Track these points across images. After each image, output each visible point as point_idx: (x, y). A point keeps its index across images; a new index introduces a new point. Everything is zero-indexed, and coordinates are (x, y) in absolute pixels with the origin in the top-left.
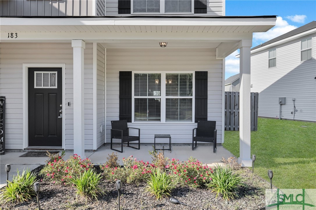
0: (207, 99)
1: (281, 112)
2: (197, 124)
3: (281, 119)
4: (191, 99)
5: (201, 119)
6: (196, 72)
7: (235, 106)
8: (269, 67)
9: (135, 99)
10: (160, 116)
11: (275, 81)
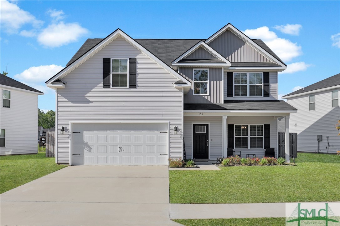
0: (270, 137)
1: (319, 147)
2: (265, 150)
3: (319, 153)
4: (262, 138)
5: (267, 147)
6: (265, 125)
7: (282, 141)
8: (310, 110)
9: (235, 138)
10: (247, 146)
11: (315, 122)
